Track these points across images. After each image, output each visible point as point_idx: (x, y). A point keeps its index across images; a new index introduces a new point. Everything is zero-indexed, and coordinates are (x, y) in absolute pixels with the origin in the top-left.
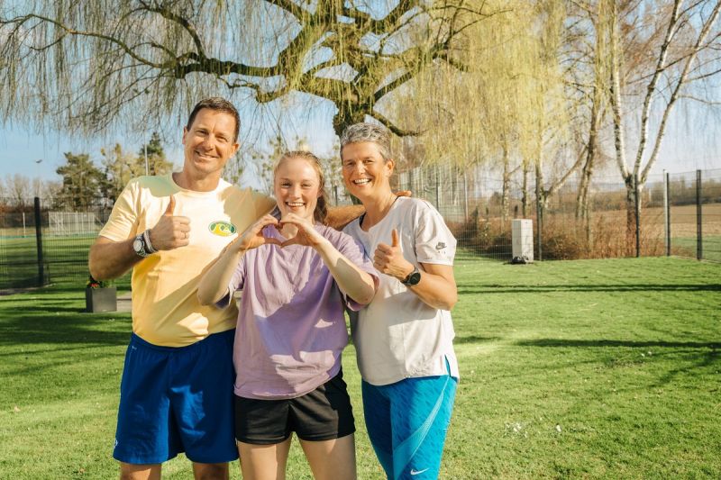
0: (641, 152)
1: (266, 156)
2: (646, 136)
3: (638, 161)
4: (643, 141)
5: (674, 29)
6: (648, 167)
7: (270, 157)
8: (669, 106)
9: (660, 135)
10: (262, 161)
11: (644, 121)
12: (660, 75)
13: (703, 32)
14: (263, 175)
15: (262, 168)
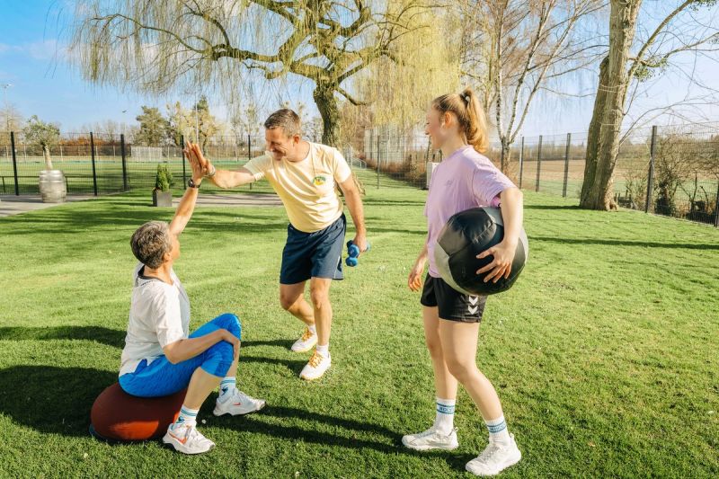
0: (512, 123)
2: (516, 113)
3: (510, 129)
4: (514, 116)
5: (538, 43)
8: (532, 93)
11: (515, 103)
12: (527, 73)
13: (558, 46)
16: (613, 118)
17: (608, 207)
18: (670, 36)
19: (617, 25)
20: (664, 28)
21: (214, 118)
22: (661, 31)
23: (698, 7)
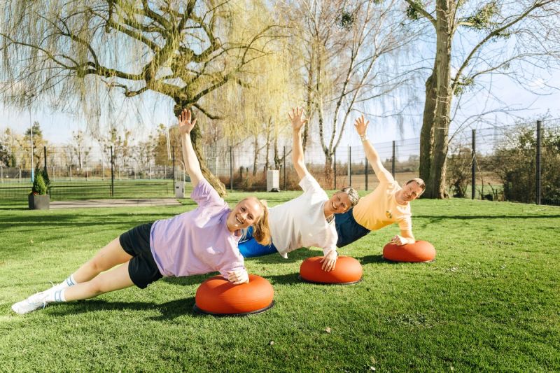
0: (333, 137)
1: (106, 140)
2: (336, 130)
3: (332, 142)
4: (334, 132)
5: (351, 74)
6: (336, 146)
7: (109, 141)
8: (347, 114)
9: (343, 129)
10: (103, 143)
11: (335, 121)
12: (343, 97)
13: (364, 77)
14: (105, 151)
15: (104, 147)
16: (443, 123)
17: (442, 196)
18: (480, 60)
19: (443, 50)
20: (476, 54)
21: (46, 142)
22: (472, 56)
23: (496, 40)
